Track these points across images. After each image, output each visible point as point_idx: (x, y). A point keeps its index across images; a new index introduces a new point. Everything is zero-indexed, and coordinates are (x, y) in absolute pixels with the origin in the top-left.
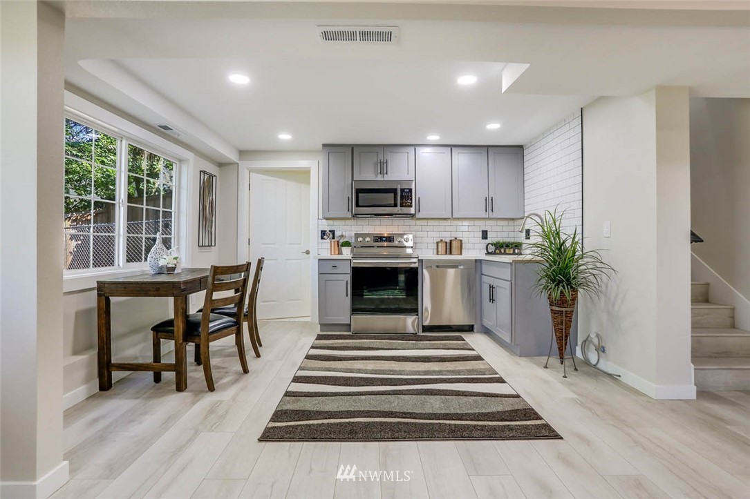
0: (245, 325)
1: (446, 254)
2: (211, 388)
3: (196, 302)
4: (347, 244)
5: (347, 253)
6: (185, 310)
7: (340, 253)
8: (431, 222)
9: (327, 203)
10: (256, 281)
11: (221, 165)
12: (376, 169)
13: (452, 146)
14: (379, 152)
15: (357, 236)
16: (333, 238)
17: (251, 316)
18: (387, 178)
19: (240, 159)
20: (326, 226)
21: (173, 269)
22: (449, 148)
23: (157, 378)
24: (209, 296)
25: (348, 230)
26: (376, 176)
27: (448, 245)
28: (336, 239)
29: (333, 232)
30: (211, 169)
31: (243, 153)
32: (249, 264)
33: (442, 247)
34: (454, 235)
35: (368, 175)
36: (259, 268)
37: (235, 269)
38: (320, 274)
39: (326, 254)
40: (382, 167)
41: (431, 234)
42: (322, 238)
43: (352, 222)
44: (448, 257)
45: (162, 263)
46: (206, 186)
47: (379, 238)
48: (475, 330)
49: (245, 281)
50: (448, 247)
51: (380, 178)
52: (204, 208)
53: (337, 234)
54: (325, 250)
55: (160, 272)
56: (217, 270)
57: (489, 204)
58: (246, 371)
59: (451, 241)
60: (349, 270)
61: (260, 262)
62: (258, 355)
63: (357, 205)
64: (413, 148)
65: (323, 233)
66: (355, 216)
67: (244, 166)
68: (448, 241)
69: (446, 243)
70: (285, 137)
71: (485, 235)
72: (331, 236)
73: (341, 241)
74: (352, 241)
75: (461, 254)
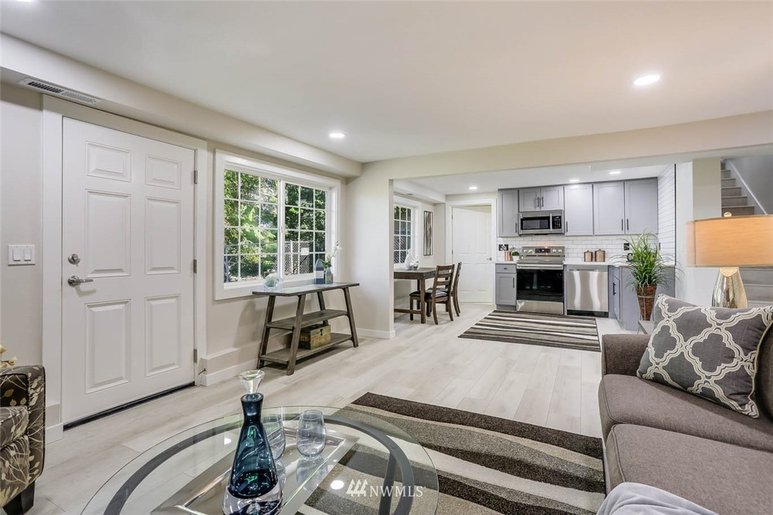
0: (452, 298)
1: (592, 260)
2: (437, 323)
3: (429, 283)
4: (516, 254)
5: (516, 259)
6: (424, 287)
7: (512, 259)
8: (579, 238)
9: (502, 227)
10: (458, 275)
11: (435, 204)
12: (535, 202)
13: (593, 184)
14: (537, 192)
15: (524, 248)
16: (507, 250)
17: (454, 294)
18: (543, 209)
19: (446, 200)
20: (502, 241)
21: (417, 267)
22: (591, 185)
23: (412, 319)
24: (436, 280)
25: (518, 244)
26: (535, 207)
27: (594, 254)
28: (509, 250)
29: (507, 246)
30: (430, 209)
31: (447, 196)
32: (454, 265)
33: (588, 256)
34: (599, 247)
35: (530, 208)
36: (459, 268)
37: (448, 268)
38: (496, 273)
39: (502, 260)
40: (540, 202)
41: (579, 247)
42: (500, 250)
43: (520, 239)
44: (594, 263)
45: (411, 264)
46: (428, 219)
47: (539, 250)
48: (609, 316)
49: (452, 274)
50: (594, 256)
51: (538, 209)
52: (427, 232)
53: (510, 247)
54: (502, 257)
55: (410, 268)
56: (440, 268)
57: (625, 224)
58: (452, 320)
59: (596, 252)
60: (515, 272)
61: (459, 264)
62: (458, 315)
63: (522, 229)
64: (562, 187)
65: (500, 246)
66: (520, 235)
67: (449, 204)
68: (594, 252)
69: (592, 253)
70: (473, 188)
71: (626, 246)
72: (505, 248)
73: (513, 251)
74: (520, 252)
75: (604, 261)
